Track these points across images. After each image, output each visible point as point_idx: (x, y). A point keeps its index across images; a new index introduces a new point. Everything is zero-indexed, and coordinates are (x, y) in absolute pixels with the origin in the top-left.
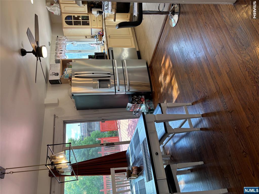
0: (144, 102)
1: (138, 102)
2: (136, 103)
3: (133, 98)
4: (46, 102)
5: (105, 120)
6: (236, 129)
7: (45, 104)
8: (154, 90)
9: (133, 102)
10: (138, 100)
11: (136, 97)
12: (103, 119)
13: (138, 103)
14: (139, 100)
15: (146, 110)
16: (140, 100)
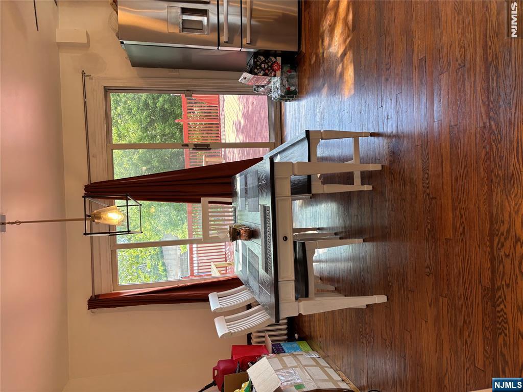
0: (279, 73)
1: (267, 71)
2: (261, 74)
3: (256, 60)
4: (59, 39)
5: (194, 92)
6: (428, 229)
7: (57, 43)
8: (304, 51)
9: (256, 71)
10: (266, 66)
11: (264, 59)
12: (188, 90)
13: (265, 75)
14: (269, 66)
15: (281, 92)
16: (272, 67)
